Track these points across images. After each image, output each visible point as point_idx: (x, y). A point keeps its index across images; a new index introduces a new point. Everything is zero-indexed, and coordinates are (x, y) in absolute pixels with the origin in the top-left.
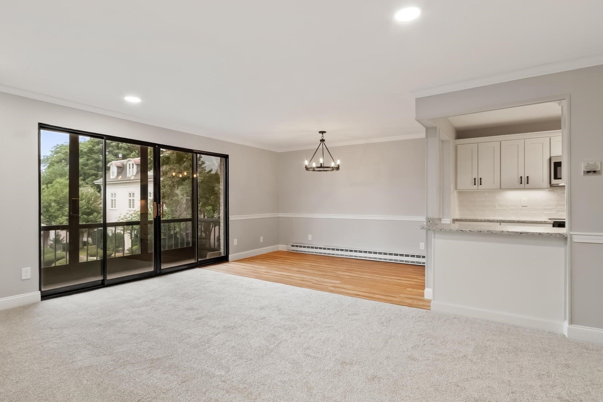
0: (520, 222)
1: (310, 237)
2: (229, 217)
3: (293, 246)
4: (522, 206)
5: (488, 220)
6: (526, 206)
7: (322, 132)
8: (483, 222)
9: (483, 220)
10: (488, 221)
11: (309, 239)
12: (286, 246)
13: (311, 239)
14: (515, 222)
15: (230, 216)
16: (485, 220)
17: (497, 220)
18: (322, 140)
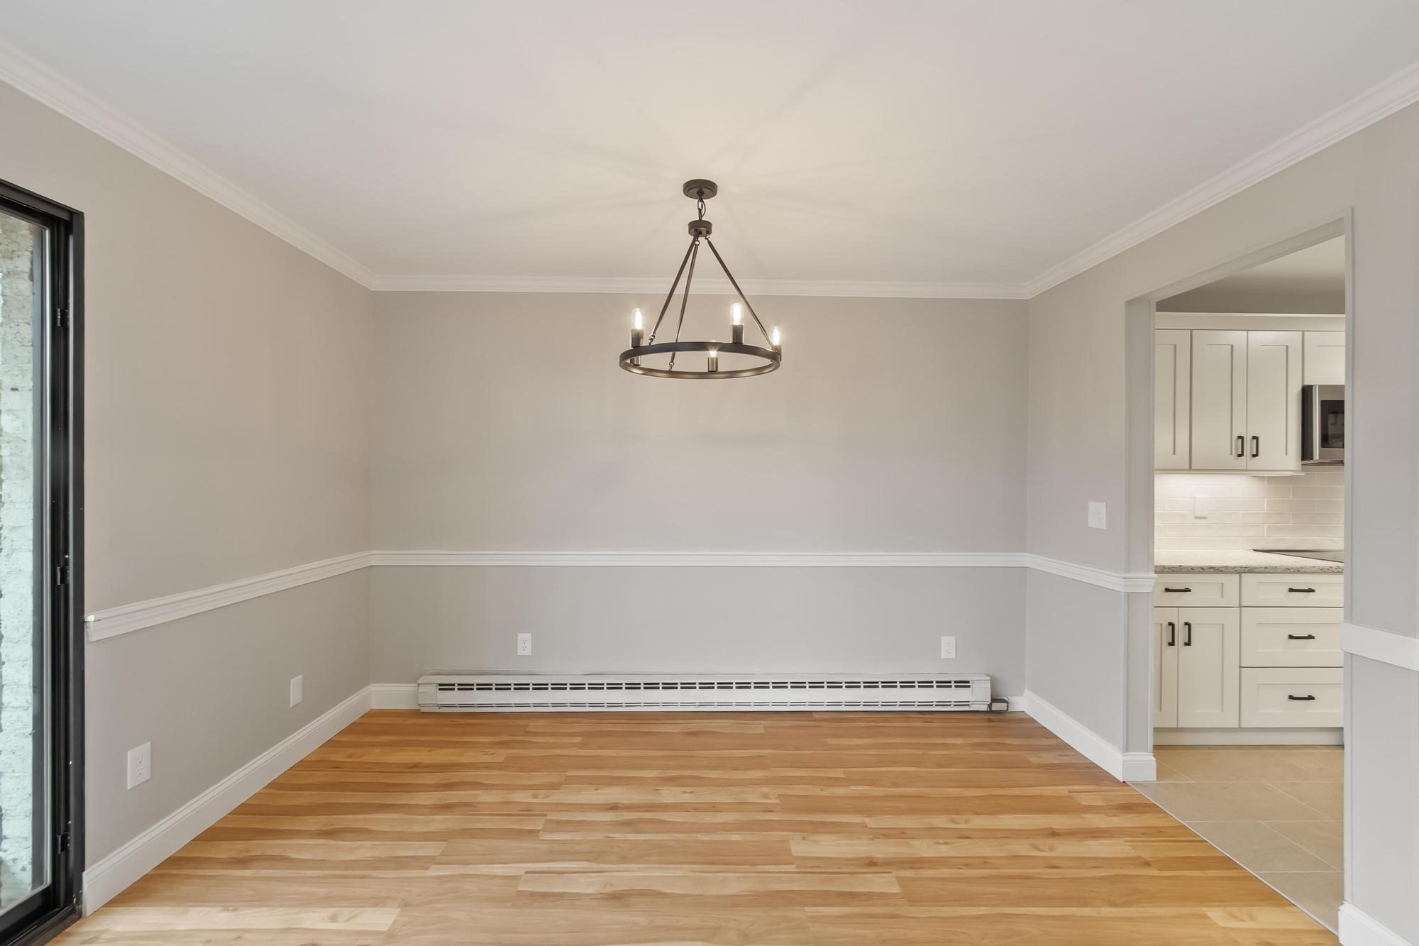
0: (1292, 570)
1: (525, 645)
2: (81, 624)
3: (445, 687)
4: (1196, 518)
5: (1211, 568)
6: (1205, 518)
7: (700, 189)
8: (1199, 573)
9: (1197, 568)
10: (1212, 570)
11: (520, 653)
12: (407, 688)
13: (528, 652)
14: (1279, 571)
15: (90, 618)
16: (1202, 568)
17: (1235, 567)
18: (700, 228)
